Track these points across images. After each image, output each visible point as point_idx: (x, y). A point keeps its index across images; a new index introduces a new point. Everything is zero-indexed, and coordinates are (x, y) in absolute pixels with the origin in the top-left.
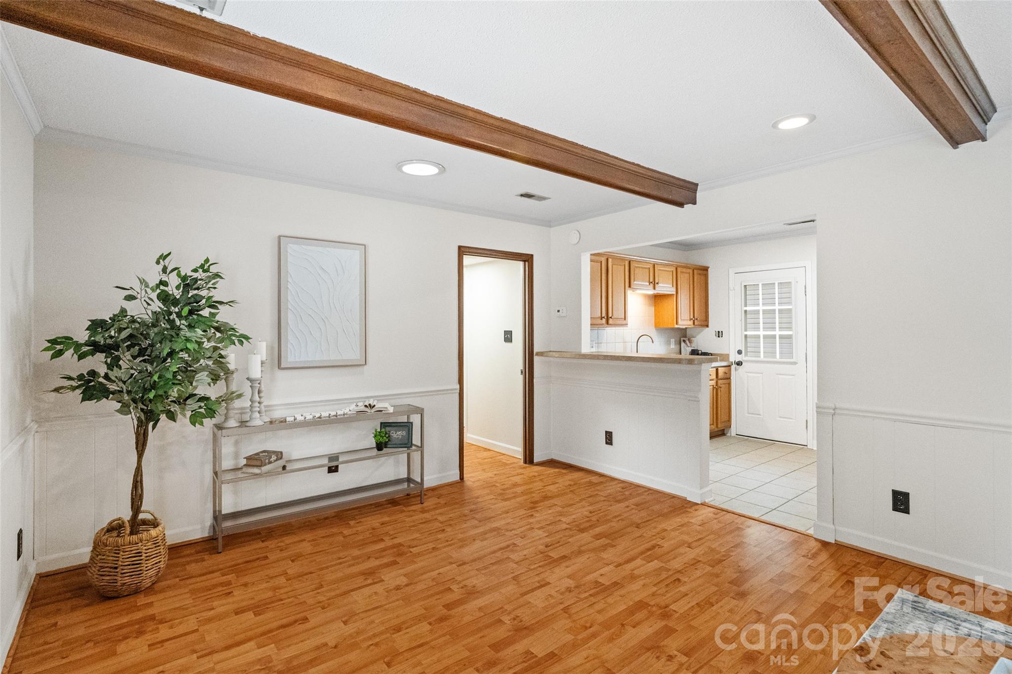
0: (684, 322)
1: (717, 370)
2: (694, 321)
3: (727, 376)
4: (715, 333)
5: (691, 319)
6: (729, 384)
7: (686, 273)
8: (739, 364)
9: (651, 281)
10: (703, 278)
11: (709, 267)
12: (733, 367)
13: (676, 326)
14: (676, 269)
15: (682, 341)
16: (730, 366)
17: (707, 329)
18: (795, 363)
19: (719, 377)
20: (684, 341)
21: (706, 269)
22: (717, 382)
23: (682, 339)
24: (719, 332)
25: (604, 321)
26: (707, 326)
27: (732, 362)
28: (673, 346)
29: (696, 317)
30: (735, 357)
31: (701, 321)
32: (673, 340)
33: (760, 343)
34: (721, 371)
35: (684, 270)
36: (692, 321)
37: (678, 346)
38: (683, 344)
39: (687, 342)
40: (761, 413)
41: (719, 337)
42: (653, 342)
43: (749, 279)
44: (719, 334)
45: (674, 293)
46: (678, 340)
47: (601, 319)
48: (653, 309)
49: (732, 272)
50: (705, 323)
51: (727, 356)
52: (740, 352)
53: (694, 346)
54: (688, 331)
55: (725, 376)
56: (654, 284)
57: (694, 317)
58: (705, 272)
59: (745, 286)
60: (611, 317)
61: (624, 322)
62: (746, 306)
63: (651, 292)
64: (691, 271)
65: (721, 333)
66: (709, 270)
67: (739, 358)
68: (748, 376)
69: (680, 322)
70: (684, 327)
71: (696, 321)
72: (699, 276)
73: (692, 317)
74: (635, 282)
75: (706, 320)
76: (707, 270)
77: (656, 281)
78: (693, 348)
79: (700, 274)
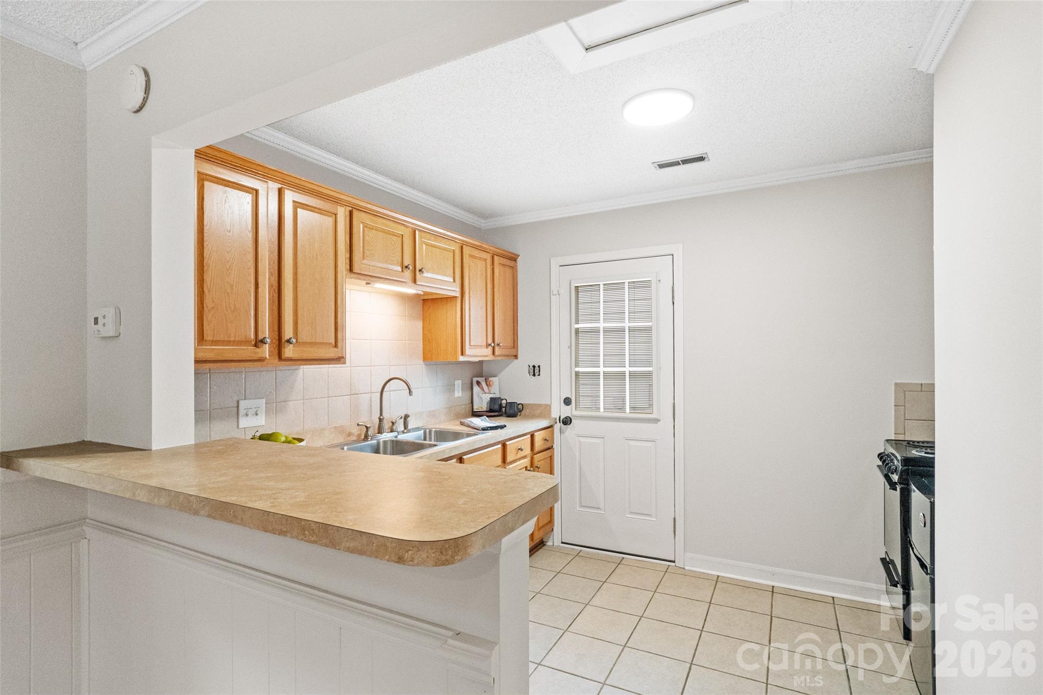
0: (476, 352)
1: (532, 436)
2: (494, 348)
3: (548, 445)
4: (527, 367)
5: (488, 345)
6: (551, 458)
7: (480, 259)
8: (567, 421)
9: (406, 264)
10: (508, 271)
11: (518, 256)
12: (558, 426)
13: (462, 359)
14: (462, 248)
15: (475, 383)
16: (551, 427)
17: (516, 361)
18: (656, 421)
19: (537, 448)
20: (478, 383)
21: (513, 258)
22: (532, 459)
23: (475, 380)
24: (534, 367)
25: (266, 351)
26: (516, 357)
27: (556, 419)
28: (458, 393)
29: (496, 342)
30: (559, 410)
31: (505, 348)
32: (458, 383)
33: (599, 385)
34: (539, 437)
35: (476, 253)
36: (490, 349)
37: (468, 393)
38: (476, 389)
39: (484, 384)
40: (602, 506)
41: (534, 375)
42: (410, 392)
43: (582, 276)
44: (535, 371)
45: (458, 294)
46: (468, 381)
47: (256, 345)
48: (420, 324)
49: (555, 263)
50: (513, 352)
51: (548, 408)
52: (567, 401)
53: (495, 391)
54: (484, 365)
55: (546, 447)
56: (414, 272)
57: (494, 342)
58: (512, 263)
59: (577, 287)
60: (289, 341)
61: (332, 353)
62: (577, 322)
63: (411, 290)
64: (488, 257)
65: (537, 368)
66: (519, 260)
67: (566, 411)
68: (580, 443)
69: (468, 351)
70: (477, 359)
71: (497, 349)
72: (501, 267)
73: (490, 341)
74: (365, 261)
75: (514, 347)
76: (515, 260)
77: (418, 267)
78: (492, 396)
79: (504, 265)
